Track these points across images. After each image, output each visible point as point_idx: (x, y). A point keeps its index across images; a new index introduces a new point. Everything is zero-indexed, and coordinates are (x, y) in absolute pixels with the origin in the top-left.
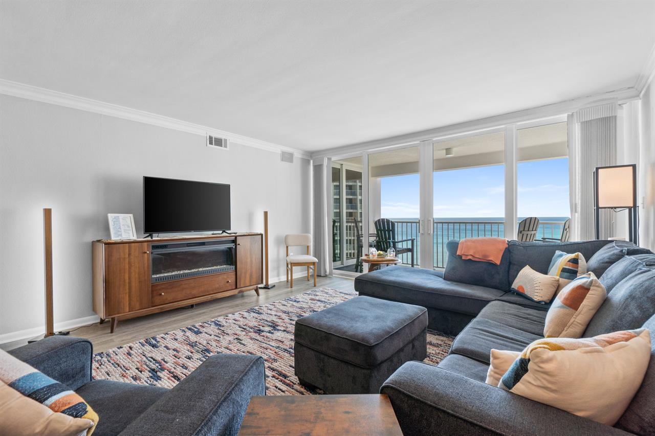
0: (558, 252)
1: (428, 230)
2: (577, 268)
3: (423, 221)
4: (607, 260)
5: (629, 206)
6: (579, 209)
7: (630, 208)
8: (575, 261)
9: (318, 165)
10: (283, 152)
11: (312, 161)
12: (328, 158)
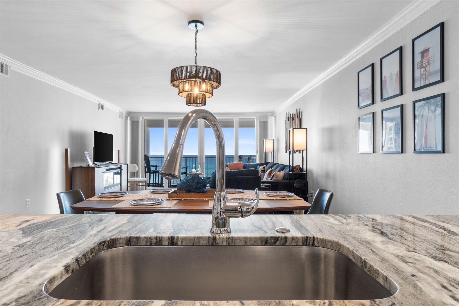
0: (258, 166)
1: (202, 161)
2: (265, 169)
3: (200, 156)
4: (271, 167)
5: (271, 151)
6: (259, 152)
7: (272, 152)
8: (264, 168)
9: (135, 121)
10: (120, 112)
11: (129, 118)
12: (142, 118)
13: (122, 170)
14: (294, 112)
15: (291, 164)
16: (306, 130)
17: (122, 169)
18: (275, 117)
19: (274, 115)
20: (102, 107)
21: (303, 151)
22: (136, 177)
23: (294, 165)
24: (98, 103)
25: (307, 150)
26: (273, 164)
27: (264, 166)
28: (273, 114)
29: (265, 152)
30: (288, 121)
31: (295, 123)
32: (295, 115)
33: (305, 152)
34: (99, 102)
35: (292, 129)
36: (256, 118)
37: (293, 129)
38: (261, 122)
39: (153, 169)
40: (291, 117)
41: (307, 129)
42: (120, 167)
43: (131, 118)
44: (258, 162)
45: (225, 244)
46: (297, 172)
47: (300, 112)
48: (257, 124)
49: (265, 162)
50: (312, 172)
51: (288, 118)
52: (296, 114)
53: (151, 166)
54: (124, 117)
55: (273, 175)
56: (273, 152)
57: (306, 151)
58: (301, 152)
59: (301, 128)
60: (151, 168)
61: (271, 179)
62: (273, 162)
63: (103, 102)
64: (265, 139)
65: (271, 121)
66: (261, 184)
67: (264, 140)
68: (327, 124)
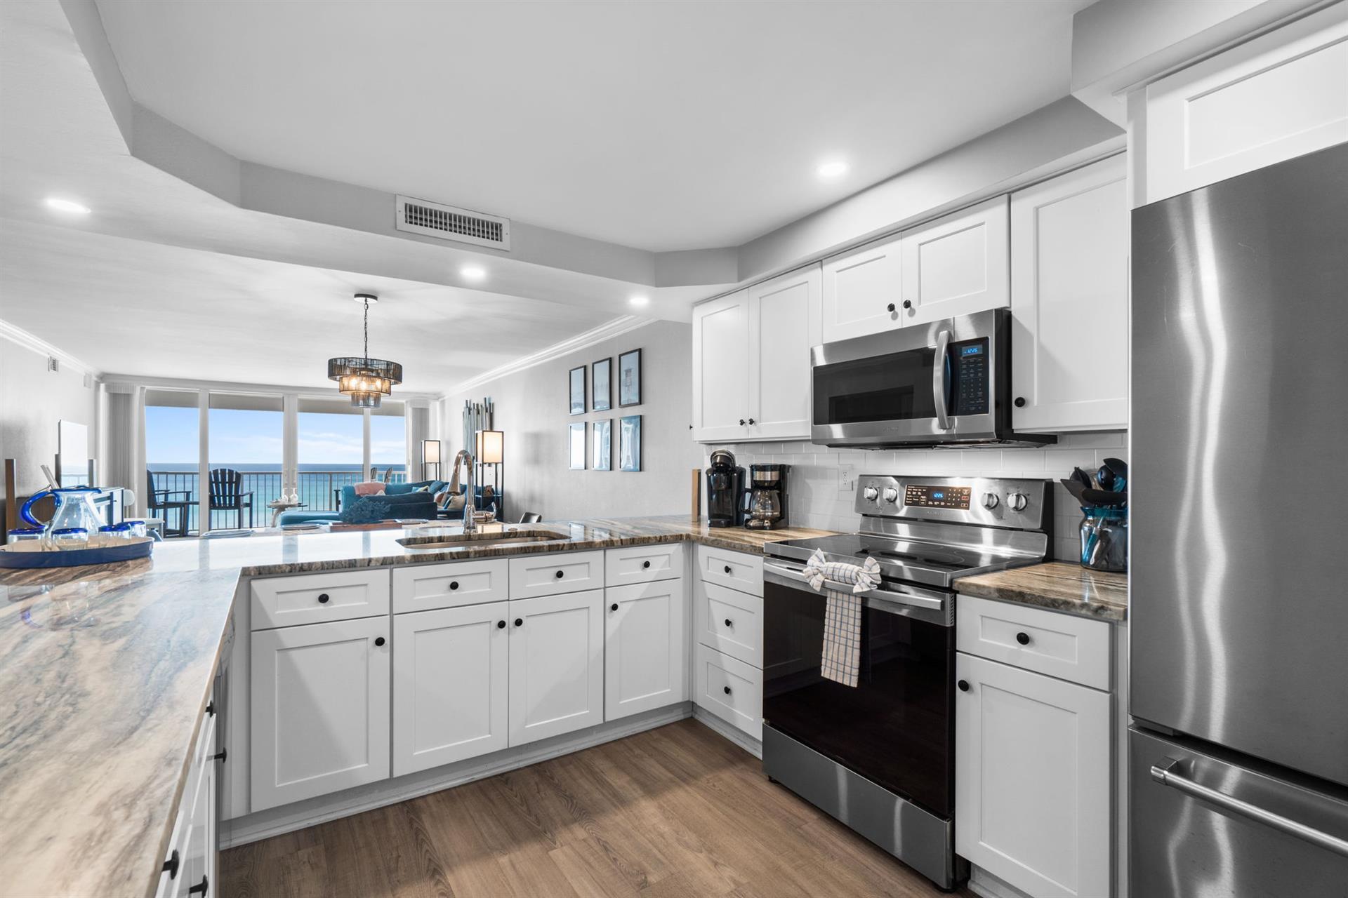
3: (287, 469)
5: (436, 462)
9: (120, 394)
10: (86, 374)
11: (102, 386)
12: (142, 388)
13: (114, 503)
14: (481, 402)
15: (480, 485)
16: (501, 434)
17: (114, 500)
18: (443, 403)
19: (439, 398)
20: (54, 365)
21: (496, 464)
22: (129, 517)
23: (485, 485)
24: (48, 356)
25: (503, 463)
26: (441, 484)
27: (425, 488)
28: (438, 396)
29: (425, 463)
30: (470, 413)
31: (482, 419)
32: (482, 406)
33: (500, 466)
34: (49, 354)
35: (481, 431)
36: (407, 402)
37: (483, 431)
38: (415, 410)
39: (160, 499)
40: (476, 408)
41: (503, 432)
42: (109, 495)
43: (108, 388)
44: (409, 481)
45: (477, 538)
46: (488, 494)
47: (490, 404)
48: (409, 411)
49: (424, 480)
50: (509, 495)
51: (470, 409)
52: (484, 406)
53: (156, 493)
54: (93, 385)
55: (450, 502)
56: (440, 463)
57: (501, 464)
58: (494, 466)
59: (491, 430)
60: (157, 496)
61: (446, 508)
62: (438, 479)
63: (58, 353)
64: (425, 441)
65: (435, 409)
66: (438, 515)
67: (423, 441)
68: (533, 427)
